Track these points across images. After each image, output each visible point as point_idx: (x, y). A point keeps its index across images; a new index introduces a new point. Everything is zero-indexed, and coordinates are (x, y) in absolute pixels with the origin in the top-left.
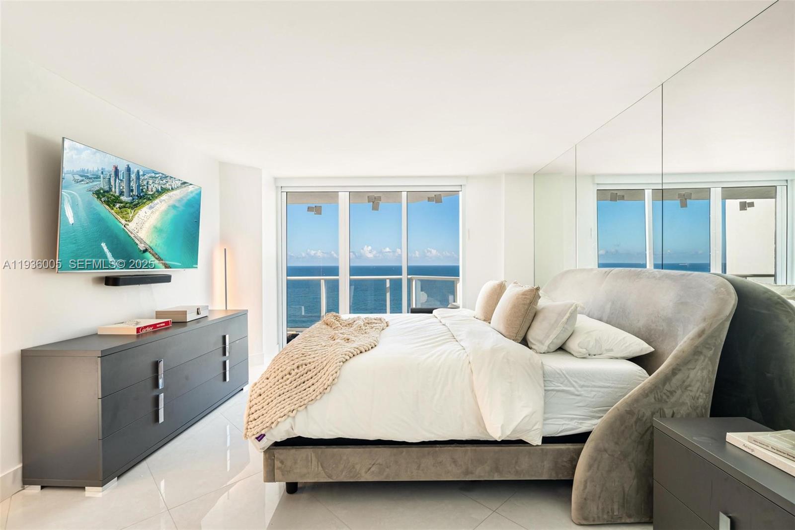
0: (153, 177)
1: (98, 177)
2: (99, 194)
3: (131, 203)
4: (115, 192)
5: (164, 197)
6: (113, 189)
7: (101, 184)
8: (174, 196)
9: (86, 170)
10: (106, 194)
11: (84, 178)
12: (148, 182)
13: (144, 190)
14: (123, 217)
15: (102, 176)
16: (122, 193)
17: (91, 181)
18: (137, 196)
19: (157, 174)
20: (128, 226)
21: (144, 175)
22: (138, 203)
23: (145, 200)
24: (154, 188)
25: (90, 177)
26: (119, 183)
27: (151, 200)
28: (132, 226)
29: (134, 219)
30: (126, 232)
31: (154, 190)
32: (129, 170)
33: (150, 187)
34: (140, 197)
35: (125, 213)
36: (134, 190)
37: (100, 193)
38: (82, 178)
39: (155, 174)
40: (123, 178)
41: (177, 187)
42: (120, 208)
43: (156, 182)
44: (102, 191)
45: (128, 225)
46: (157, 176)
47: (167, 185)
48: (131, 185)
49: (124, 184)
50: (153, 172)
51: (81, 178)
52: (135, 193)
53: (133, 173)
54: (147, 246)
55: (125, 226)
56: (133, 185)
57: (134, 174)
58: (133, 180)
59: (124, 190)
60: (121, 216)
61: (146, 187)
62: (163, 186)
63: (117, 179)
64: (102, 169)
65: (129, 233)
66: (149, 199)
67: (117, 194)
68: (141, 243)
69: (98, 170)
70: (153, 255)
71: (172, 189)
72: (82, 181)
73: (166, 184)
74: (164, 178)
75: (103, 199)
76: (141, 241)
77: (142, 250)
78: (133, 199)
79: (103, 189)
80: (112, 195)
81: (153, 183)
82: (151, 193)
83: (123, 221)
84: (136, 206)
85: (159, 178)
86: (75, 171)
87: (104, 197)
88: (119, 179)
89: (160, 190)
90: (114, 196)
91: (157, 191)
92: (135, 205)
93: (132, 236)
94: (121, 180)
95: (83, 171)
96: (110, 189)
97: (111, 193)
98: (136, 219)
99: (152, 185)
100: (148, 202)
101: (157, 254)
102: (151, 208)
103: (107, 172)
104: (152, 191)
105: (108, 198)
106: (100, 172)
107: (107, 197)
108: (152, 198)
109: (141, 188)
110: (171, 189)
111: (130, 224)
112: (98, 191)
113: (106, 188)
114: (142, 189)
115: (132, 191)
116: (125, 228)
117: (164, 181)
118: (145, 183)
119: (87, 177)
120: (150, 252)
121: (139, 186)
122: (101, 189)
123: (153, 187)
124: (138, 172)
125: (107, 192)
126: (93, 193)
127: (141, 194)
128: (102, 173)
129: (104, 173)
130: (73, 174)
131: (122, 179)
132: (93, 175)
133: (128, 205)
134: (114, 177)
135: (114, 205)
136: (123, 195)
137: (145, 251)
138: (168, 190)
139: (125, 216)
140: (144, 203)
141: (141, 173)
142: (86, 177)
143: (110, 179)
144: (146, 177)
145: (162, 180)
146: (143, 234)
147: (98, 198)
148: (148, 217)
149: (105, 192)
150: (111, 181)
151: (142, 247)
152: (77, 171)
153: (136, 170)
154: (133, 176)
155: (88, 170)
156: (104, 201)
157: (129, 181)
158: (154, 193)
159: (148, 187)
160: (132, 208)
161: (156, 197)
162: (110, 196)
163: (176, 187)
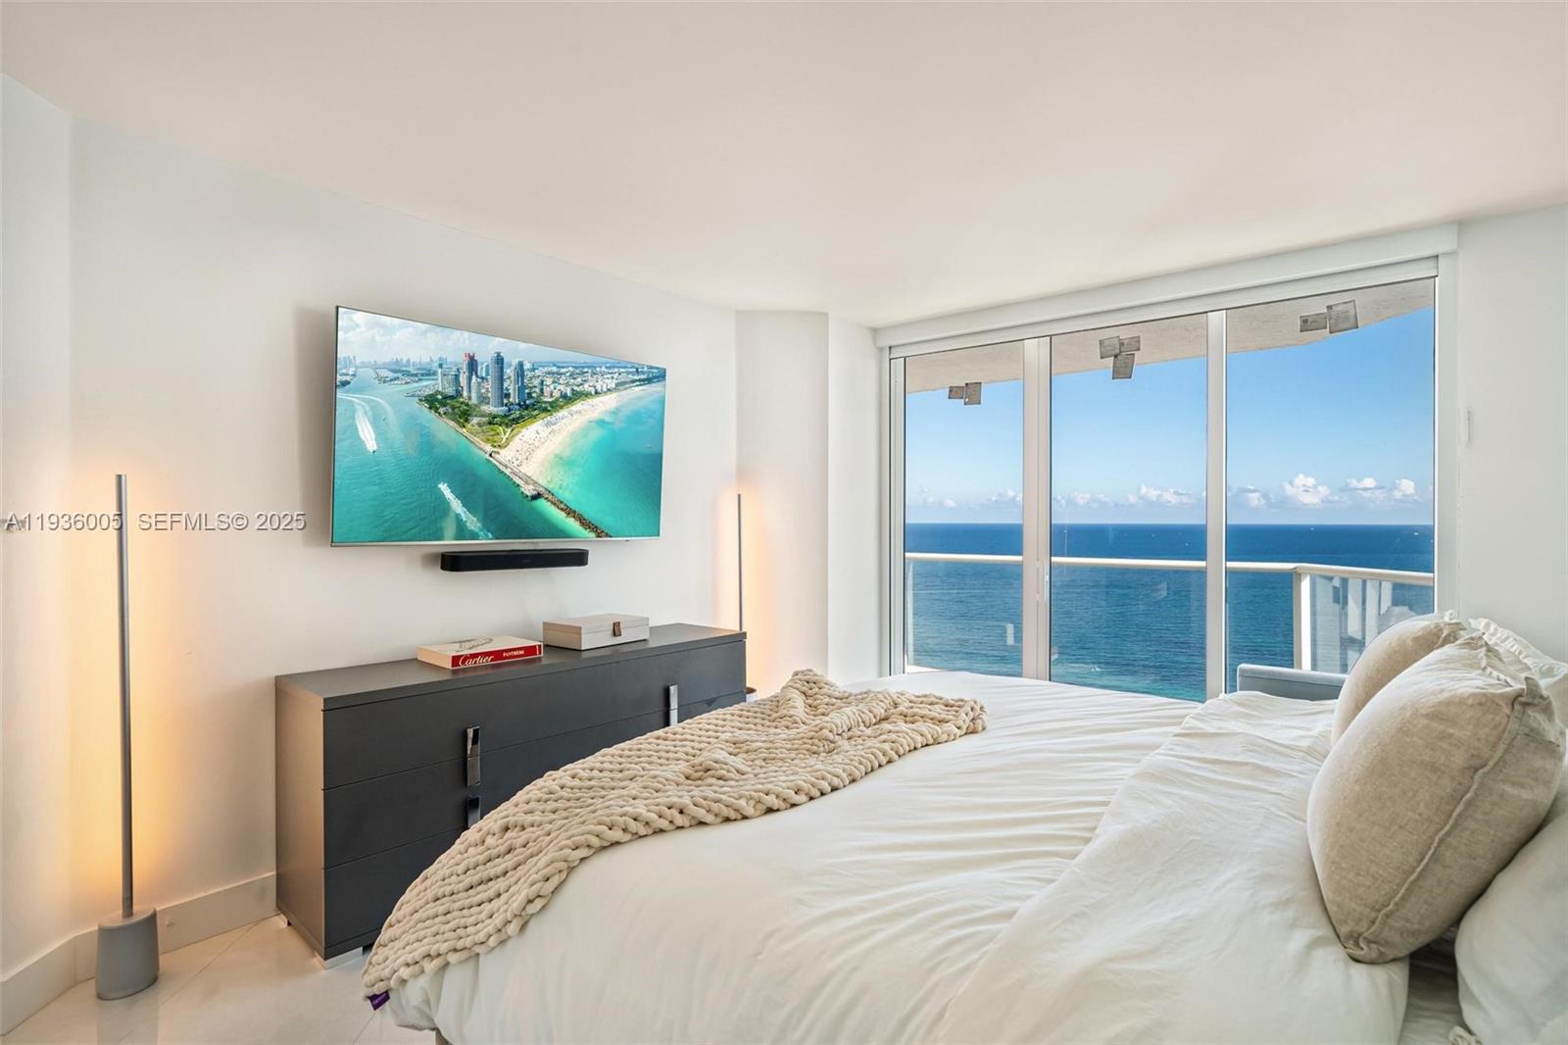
0: (553, 373)
1: (429, 373)
2: (432, 402)
3: (505, 416)
4: (470, 398)
5: (578, 406)
6: (465, 394)
7: (439, 385)
8: (601, 405)
9: (404, 361)
10: (448, 401)
11: (400, 375)
12: (542, 381)
13: (534, 395)
14: (488, 440)
15: (440, 370)
16: (484, 400)
17: (417, 379)
18: (519, 404)
19: (563, 367)
20: (497, 456)
21: (534, 370)
22: (521, 417)
23: (536, 412)
24: (555, 391)
25: (413, 372)
26: (479, 384)
27: (549, 411)
28: (505, 455)
29: (511, 443)
30: (495, 465)
31: (557, 394)
32: (499, 360)
33: (547, 391)
34: (524, 407)
35: (492, 433)
36: (512, 396)
37: (437, 400)
38: (395, 375)
39: (558, 367)
40: (487, 374)
41: (609, 390)
42: (479, 425)
43: (561, 381)
44: (440, 397)
45: (498, 453)
46: (563, 370)
47: (586, 386)
48: (505, 385)
49: (490, 386)
50: (554, 365)
51: (392, 375)
52: (514, 398)
53: (510, 366)
54: (543, 490)
55: (491, 455)
56: (510, 386)
57: (513, 368)
58: (509, 378)
59: (490, 395)
60: (484, 438)
61: (538, 390)
62: (576, 388)
63: (474, 377)
64: (441, 359)
65: (501, 467)
66: (545, 410)
67: (474, 400)
68: (526, 483)
69: (432, 360)
70: (555, 504)
71: (596, 393)
72: (397, 378)
73: (581, 384)
74: (577, 374)
75: (441, 410)
76: (528, 480)
77: (529, 494)
78: (509, 410)
79: (441, 393)
80: (462, 403)
81: (554, 382)
82: (550, 400)
83: (488, 448)
84: (516, 421)
85: (568, 374)
86: (380, 361)
87: (445, 406)
88: (477, 376)
89: (569, 394)
90: (467, 405)
91: (564, 396)
92: (513, 420)
93: (507, 472)
94: (483, 378)
95: (397, 362)
96: (459, 393)
97: (461, 400)
98: (516, 443)
99: (552, 387)
100: (543, 415)
101: (562, 502)
102: (548, 424)
103: (451, 363)
104: (551, 396)
105: (453, 408)
106: (436, 365)
107: (450, 405)
108: (554, 406)
109: (527, 391)
110: (593, 393)
111: (502, 451)
112: (431, 396)
113: (450, 391)
114: (530, 394)
115: (508, 396)
116: (491, 459)
117: (579, 380)
118: (536, 382)
119: (408, 374)
120: (546, 499)
121: (521, 389)
122: (438, 392)
123: (553, 390)
124: (521, 365)
125: (452, 397)
126: (420, 400)
127: (528, 402)
128: (441, 366)
129: (445, 366)
130: (376, 367)
131: (484, 375)
132: (419, 369)
133: (498, 420)
134: (467, 374)
135: (467, 420)
136: (488, 403)
137: (537, 496)
138: (587, 395)
139: (491, 438)
140: (535, 417)
141: (527, 366)
142: (401, 372)
143: (457, 376)
144: (537, 372)
145: (575, 379)
146: (530, 469)
147: (430, 408)
148: (543, 440)
149: (446, 397)
150: (461, 379)
151: (529, 490)
152: (385, 364)
153: (515, 362)
154: (509, 372)
155: (408, 361)
156: (445, 413)
157: (501, 380)
158: (557, 400)
159: (542, 390)
160: (507, 426)
161: (562, 407)
162: (457, 405)
163: (605, 389)
